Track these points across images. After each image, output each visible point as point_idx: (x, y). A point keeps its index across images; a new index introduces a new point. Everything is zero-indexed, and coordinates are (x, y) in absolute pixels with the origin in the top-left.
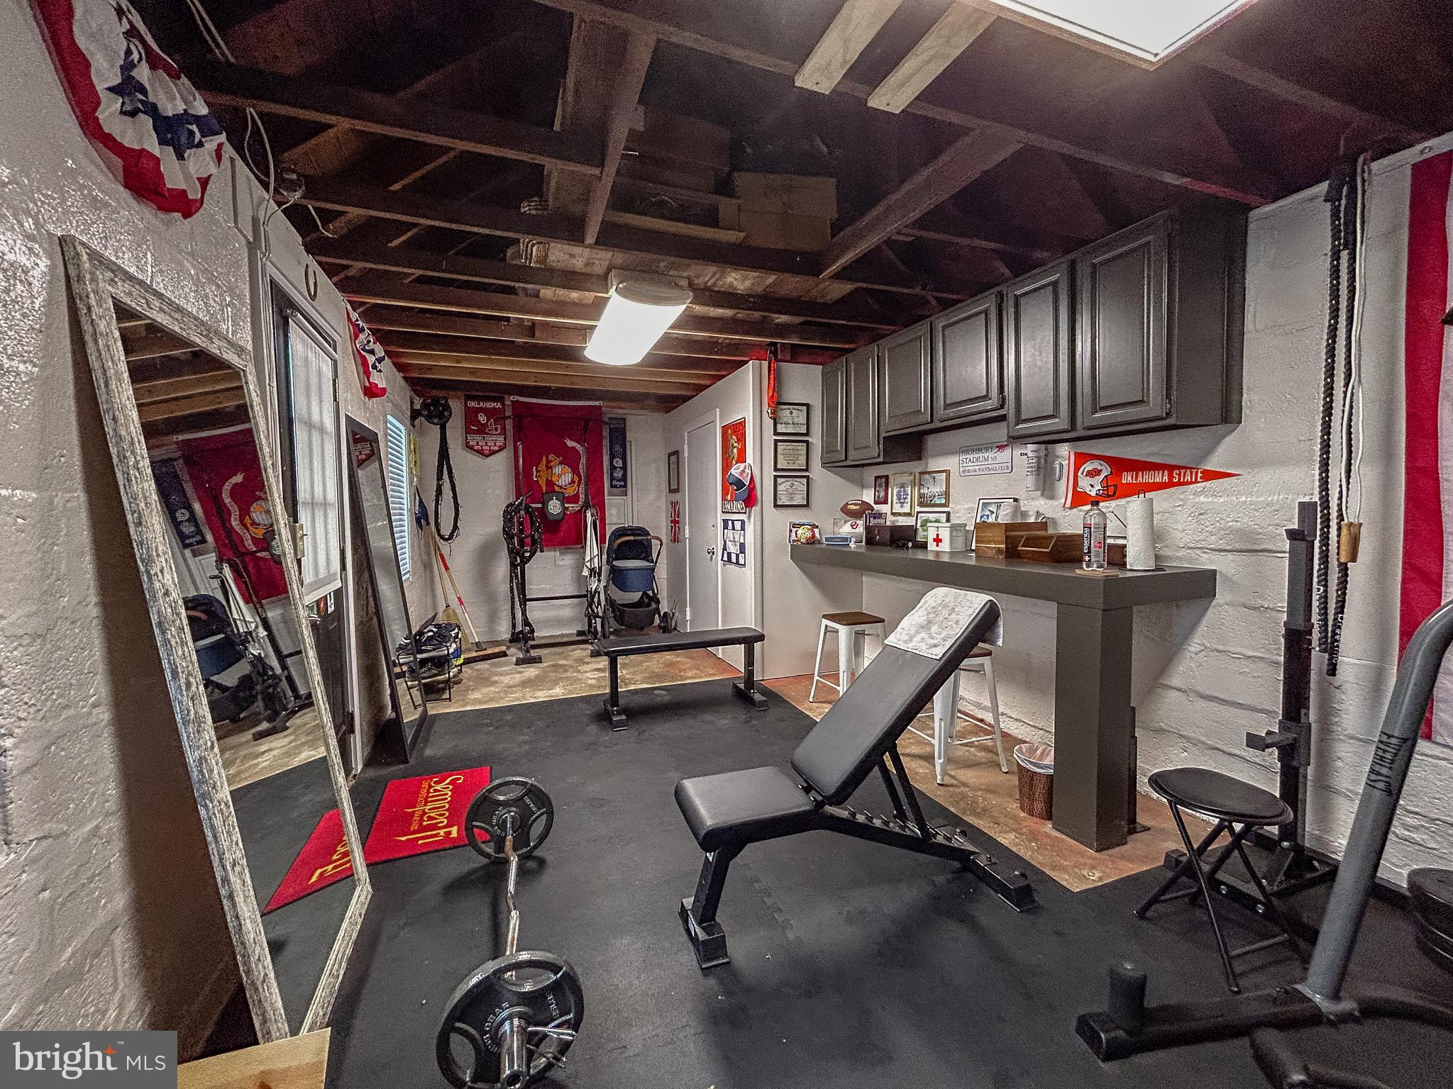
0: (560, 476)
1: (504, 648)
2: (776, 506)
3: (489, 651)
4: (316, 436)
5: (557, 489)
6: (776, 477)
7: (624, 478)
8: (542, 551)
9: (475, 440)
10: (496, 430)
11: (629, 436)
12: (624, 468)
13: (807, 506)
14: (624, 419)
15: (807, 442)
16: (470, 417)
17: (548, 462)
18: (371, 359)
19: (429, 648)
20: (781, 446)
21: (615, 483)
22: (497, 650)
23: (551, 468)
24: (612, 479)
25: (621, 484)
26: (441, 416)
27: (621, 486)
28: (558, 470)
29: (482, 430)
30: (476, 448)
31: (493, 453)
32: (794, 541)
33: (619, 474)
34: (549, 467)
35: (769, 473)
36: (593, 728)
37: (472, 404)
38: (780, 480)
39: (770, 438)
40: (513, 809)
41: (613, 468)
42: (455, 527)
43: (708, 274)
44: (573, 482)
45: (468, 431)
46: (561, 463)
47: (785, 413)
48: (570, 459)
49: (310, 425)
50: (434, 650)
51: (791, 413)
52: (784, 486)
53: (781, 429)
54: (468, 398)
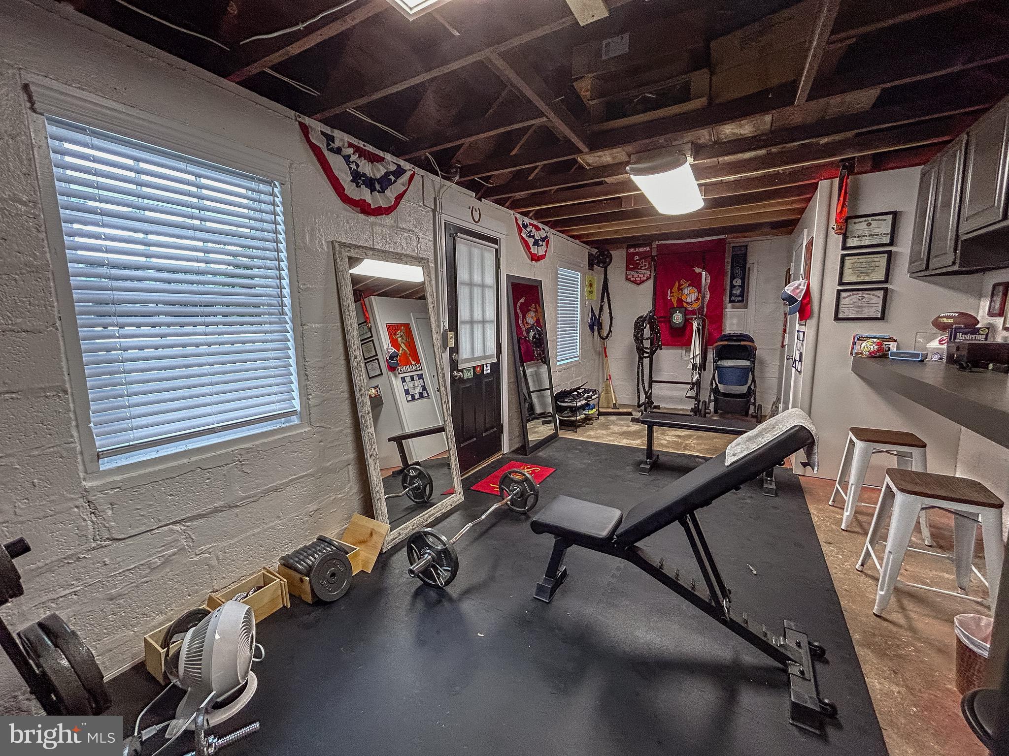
0: (688, 295)
1: (630, 410)
2: (837, 318)
3: (621, 410)
4: (477, 291)
5: (685, 304)
6: (839, 292)
7: (742, 295)
8: (661, 349)
9: (633, 274)
10: (645, 265)
11: (751, 259)
12: (742, 286)
13: (882, 318)
14: (746, 246)
15: (890, 253)
16: (630, 259)
17: (680, 285)
18: (531, 242)
19: (568, 400)
20: (849, 262)
21: (733, 298)
22: (625, 410)
23: (682, 290)
24: (731, 295)
25: (742, 299)
26: (604, 262)
27: (739, 301)
28: (686, 291)
29: (636, 268)
30: (632, 279)
31: (643, 281)
32: (857, 354)
33: (737, 291)
34: (680, 289)
35: (832, 286)
36: (629, 468)
37: (631, 250)
38: (844, 294)
39: (836, 252)
40: (520, 487)
41: (732, 287)
42: (610, 331)
43: (704, 135)
44: (698, 299)
45: (628, 269)
46: (689, 285)
47: (860, 227)
48: (695, 282)
49: (471, 285)
50: (571, 402)
51: (869, 225)
52: (848, 300)
53: (851, 243)
54: (629, 247)
